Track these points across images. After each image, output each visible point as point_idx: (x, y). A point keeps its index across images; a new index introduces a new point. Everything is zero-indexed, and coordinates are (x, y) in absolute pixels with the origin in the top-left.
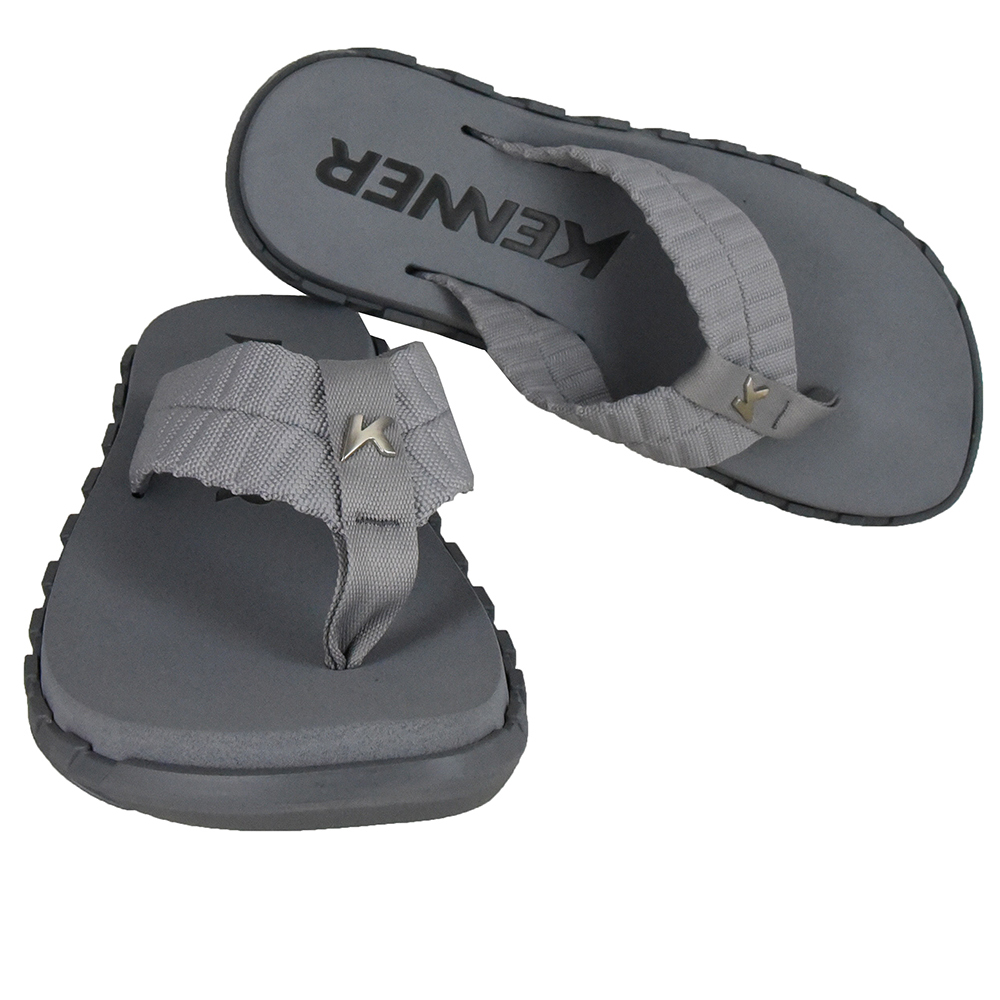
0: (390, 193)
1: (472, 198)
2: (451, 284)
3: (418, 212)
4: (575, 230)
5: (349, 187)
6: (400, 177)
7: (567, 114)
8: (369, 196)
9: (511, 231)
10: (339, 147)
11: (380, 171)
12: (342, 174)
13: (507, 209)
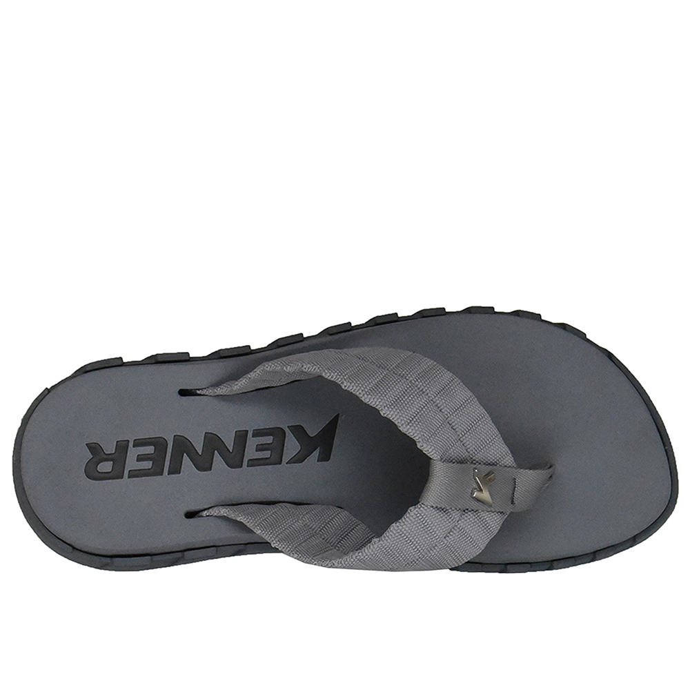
0: (148, 465)
1: (213, 442)
2: (223, 511)
3: (176, 469)
4: (299, 431)
5: (117, 475)
6: (150, 450)
7: (252, 348)
8: (134, 474)
9: (251, 453)
10: (94, 448)
11: (133, 452)
12: (106, 467)
13: (241, 437)
